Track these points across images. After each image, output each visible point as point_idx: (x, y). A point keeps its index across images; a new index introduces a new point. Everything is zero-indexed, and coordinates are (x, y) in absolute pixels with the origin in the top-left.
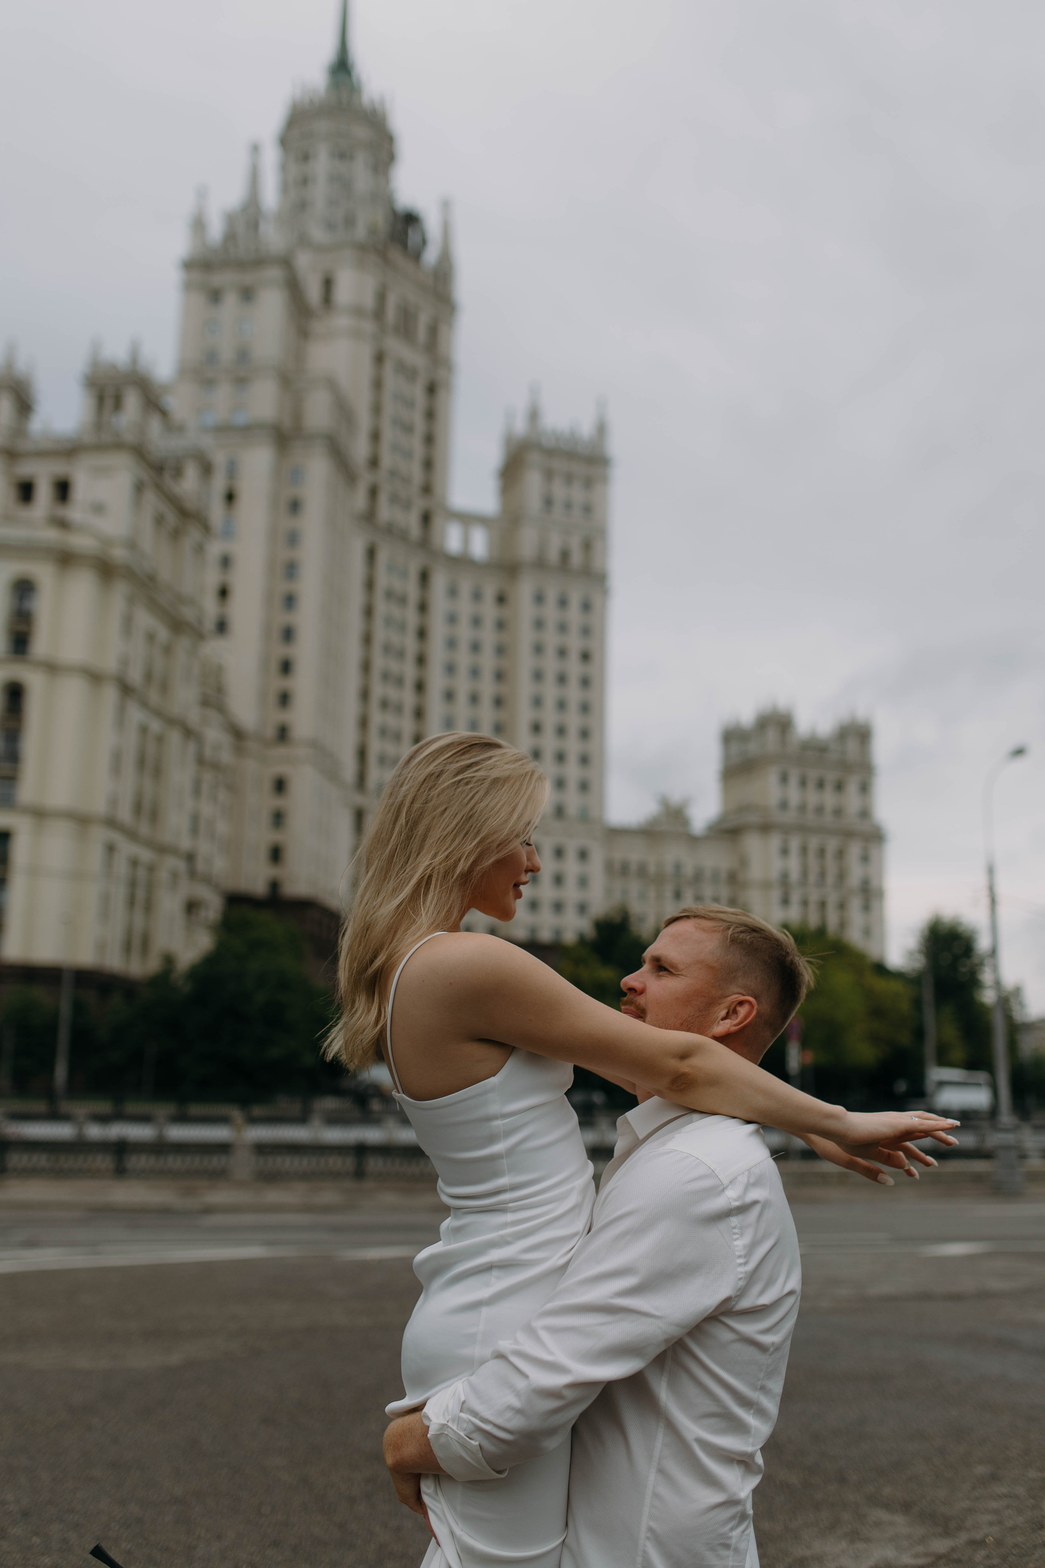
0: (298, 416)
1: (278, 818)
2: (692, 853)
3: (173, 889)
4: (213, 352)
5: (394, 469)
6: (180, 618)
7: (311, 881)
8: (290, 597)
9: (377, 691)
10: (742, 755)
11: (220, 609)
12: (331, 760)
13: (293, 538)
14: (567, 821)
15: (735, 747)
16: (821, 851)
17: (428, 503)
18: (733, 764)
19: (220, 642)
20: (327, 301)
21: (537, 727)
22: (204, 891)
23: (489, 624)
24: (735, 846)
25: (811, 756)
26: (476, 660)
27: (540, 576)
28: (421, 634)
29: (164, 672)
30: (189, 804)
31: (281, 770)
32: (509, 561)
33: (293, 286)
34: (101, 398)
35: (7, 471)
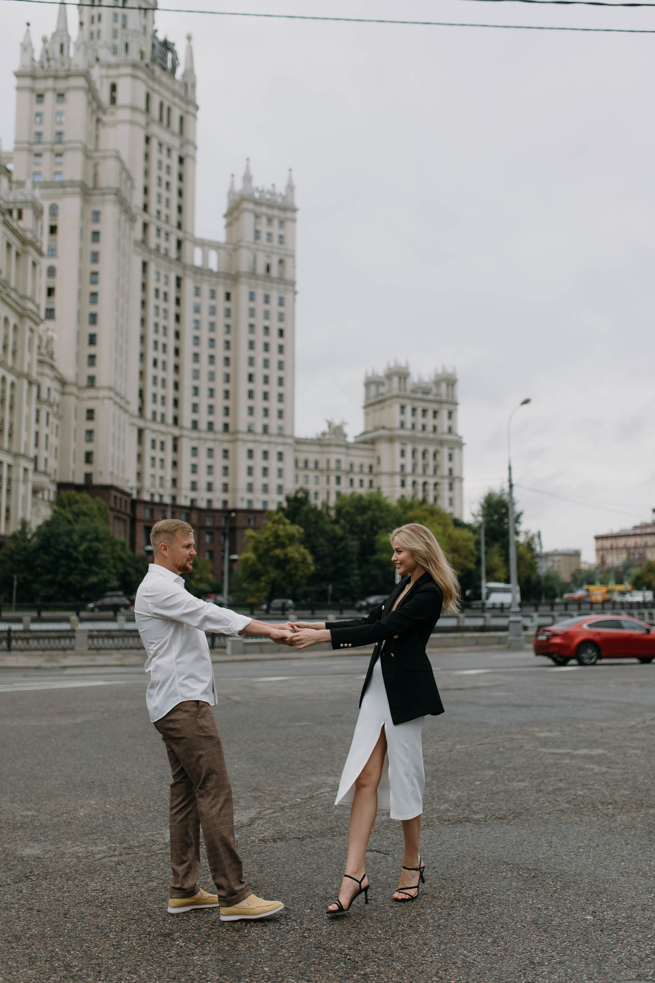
0: (95, 177)
1: (90, 434)
2: (347, 455)
3: (25, 481)
4: (39, 134)
5: (159, 212)
6: (24, 309)
7: (112, 474)
8: (94, 295)
9: (151, 354)
10: (378, 394)
11: (48, 303)
12: (122, 398)
13: (95, 257)
14: (270, 435)
15: (373, 388)
16: (424, 454)
17: (180, 234)
18: (372, 400)
19: (49, 324)
20: (113, 100)
21: (251, 378)
22: (44, 480)
23: (221, 312)
24: (373, 450)
25: (419, 395)
26: (212, 335)
27: (253, 282)
28: (178, 318)
29: (15, 343)
30: (34, 427)
31: (91, 405)
32: (233, 272)
33: (91, 91)
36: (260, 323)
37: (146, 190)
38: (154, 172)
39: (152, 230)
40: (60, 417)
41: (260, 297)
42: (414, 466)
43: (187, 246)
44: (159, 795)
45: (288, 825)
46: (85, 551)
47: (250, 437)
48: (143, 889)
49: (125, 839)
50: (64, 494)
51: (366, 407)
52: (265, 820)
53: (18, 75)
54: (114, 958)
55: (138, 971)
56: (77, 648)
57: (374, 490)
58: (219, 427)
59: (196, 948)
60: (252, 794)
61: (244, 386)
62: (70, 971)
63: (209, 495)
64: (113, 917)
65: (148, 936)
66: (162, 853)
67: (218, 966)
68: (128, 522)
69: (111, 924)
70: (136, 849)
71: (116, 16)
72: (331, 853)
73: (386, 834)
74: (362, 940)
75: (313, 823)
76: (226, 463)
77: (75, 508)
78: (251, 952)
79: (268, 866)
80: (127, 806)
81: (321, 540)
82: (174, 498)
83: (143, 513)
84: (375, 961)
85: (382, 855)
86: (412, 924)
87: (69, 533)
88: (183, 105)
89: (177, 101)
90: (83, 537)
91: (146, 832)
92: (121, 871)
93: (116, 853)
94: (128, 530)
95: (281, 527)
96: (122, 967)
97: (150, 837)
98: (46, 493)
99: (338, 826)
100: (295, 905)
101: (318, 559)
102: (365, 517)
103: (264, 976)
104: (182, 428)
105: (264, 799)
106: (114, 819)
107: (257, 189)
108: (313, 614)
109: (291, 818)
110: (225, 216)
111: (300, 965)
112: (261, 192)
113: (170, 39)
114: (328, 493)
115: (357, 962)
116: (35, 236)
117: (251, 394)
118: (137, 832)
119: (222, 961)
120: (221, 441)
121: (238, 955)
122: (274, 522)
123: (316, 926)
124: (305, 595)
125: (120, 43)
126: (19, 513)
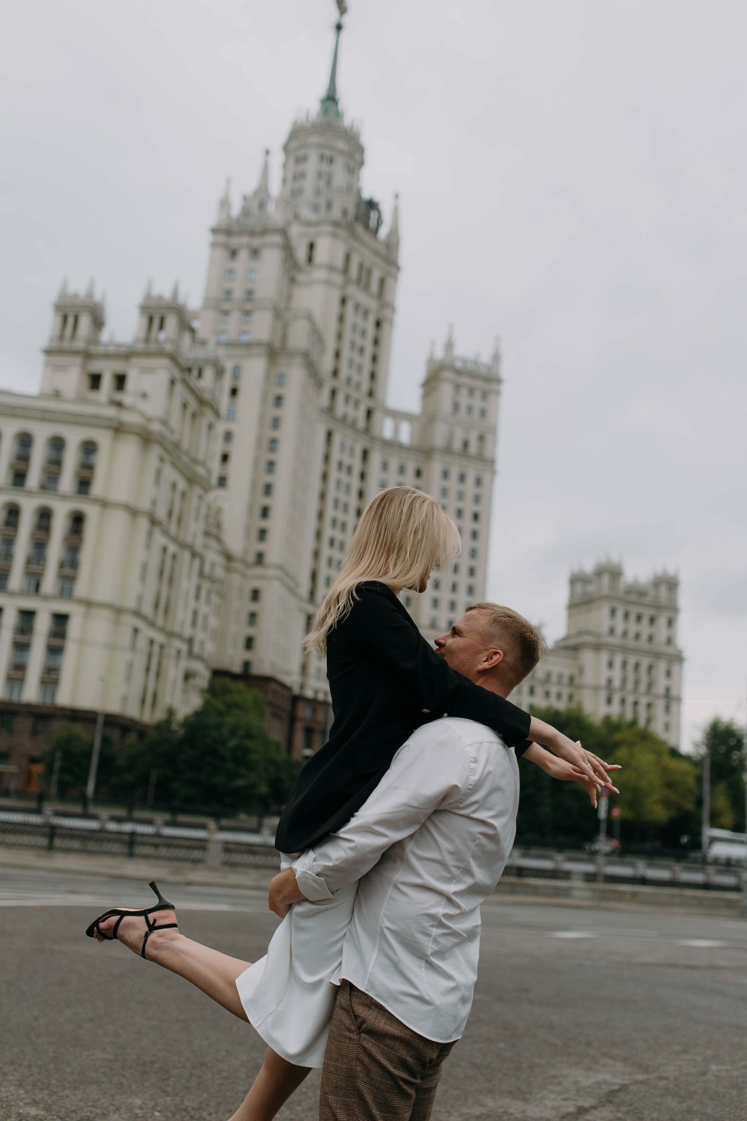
0: (284, 337)
1: (253, 617)
3: (177, 663)
4: (229, 291)
5: (349, 378)
6: (194, 473)
7: (272, 663)
8: (271, 464)
9: (328, 532)
10: (584, 594)
11: (221, 469)
12: (292, 579)
13: (276, 423)
15: (579, 588)
16: (637, 666)
17: (371, 403)
18: (577, 600)
19: (220, 492)
20: (310, 259)
22: (198, 667)
24: (576, 658)
25: (633, 597)
27: (448, 458)
28: (361, 494)
29: (181, 511)
30: (192, 605)
31: (257, 584)
32: (426, 446)
33: (287, 248)
34: (151, 320)
35: (84, 366)
36: (453, 503)
37: (337, 355)
38: (348, 336)
39: (340, 397)
40: (221, 595)
41: (454, 476)
42: (624, 681)
43: (377, 416)
46: (234, 749)
50: (219, 682)
51: (570, 607)
53: (215, 231)
56: (209, 861)
57: (573, 706)
68: (286, 720)
71: (320, 172)
77: (228, 698)
83: (304, 712)
87: (218, 727)
88: (384, 266)
89: (378, 261)
90: (233, 732)
94: (286, 729)
98: (199, 680)
107: (459, 358)
110: (422, 386)
112: (465, 362)
113: (376, 199)
116: (214, 397)
125: (322, 201)
126: (166, 700)
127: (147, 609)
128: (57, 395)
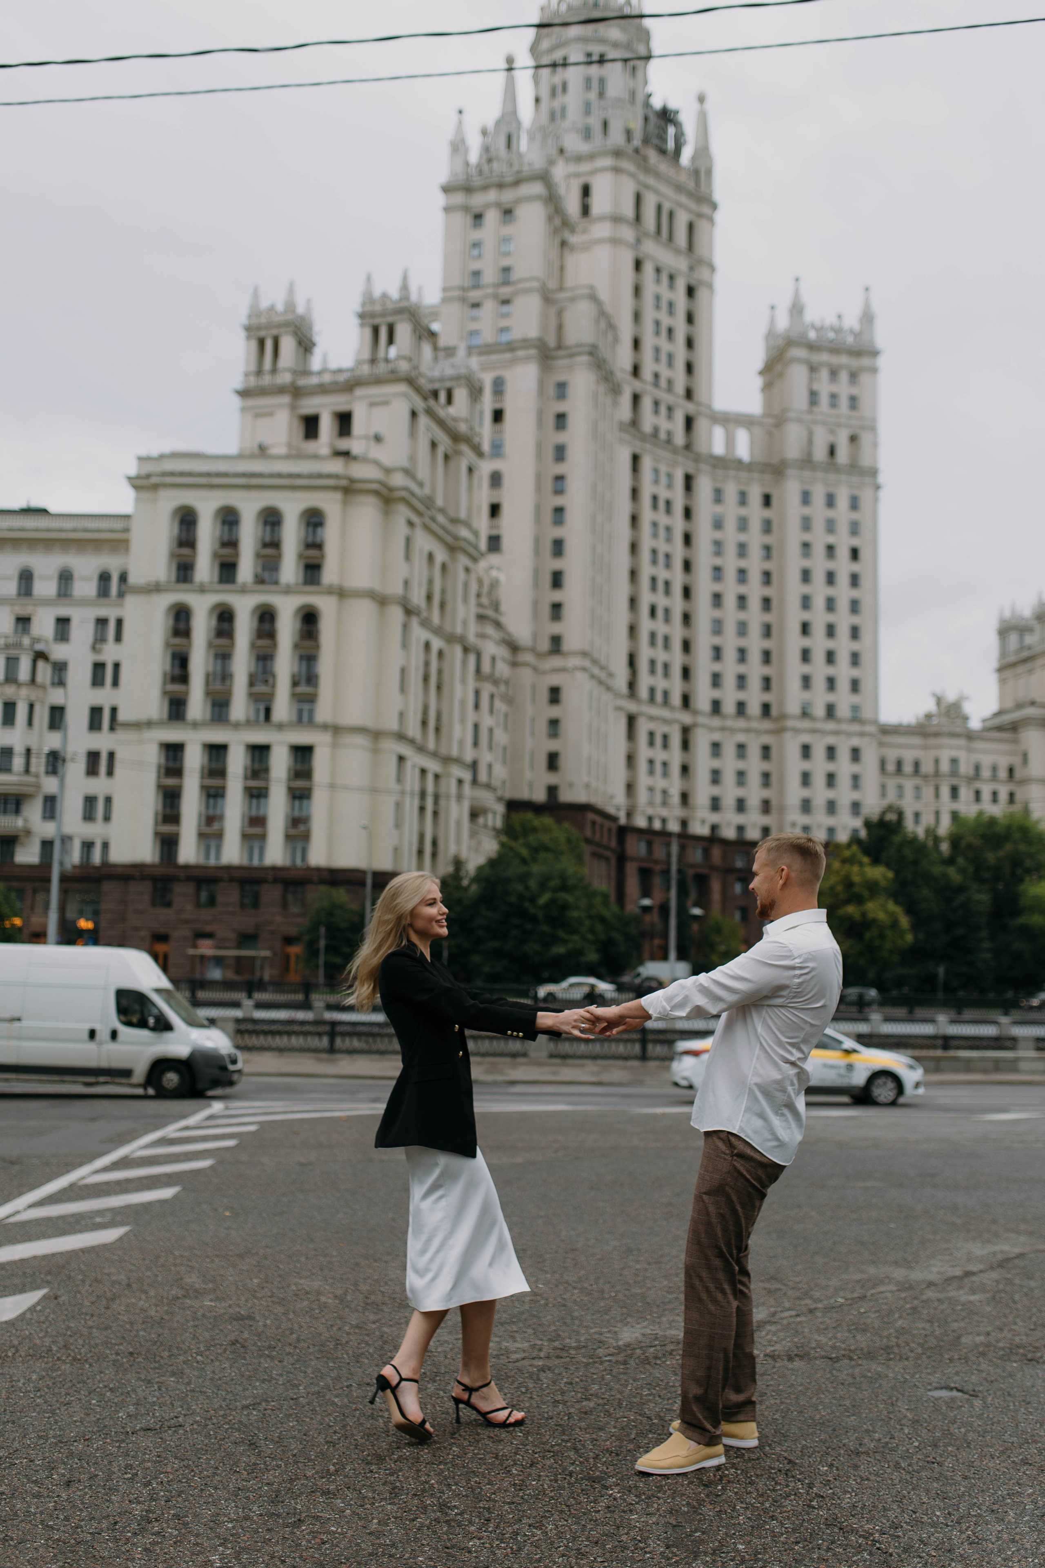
0: (560, 330)
1: (554, 725)
2: (969, 750)
3: (460, 797)
4: (477, 274)
5: (656, 376)
6: (456, 538)
7: (587, 786)
8: (559, 511)
9: (646, 598)
10: (1022, 648)
11: (492, 527)
12: (602, 668)
13: (560, 453)
14: (839, 721)
15: (1013, 639)
17: (690, 407)
18: (1012, 659)
19: (493, 559)
20: (585, 210)
21: (805, 628)
22: (488, 799)
23: (755, 526)
24: (1015, 741)
26: (743, 564)
27: (807, 474)
28: (688, 539)
29: (443, 591)
30: (471, 717)
31: (555, 680)
32: (775, 460)
33: (552, 200)
34: (376, 330)
35: (293, 407)
36: (819, 539)
37: (636, 344)
38: (649, 315)
39: (647, 404)
40: (509, 700)
41: (818, 498)
43: (701, 424)
44: (621, 1275)
45: (816, 1337)
46: (547, 906)
47: (806, 724)
48: (572, 1410)
49: (559, 1336)
50: (518, 817)
51: (1001, 669)
52: (779, 1327)
53: (447, 189)
54: (513, 1503)
55: (544, 1525)
56: (533, 1054)
57: (1017, 808)
58: (754, 709)
59: (637, 1503)
60: (767, 1285)
61: (794, 642)
62: (446, 1514)
63: (740, 819)
64: (522, 1444)
65: (568, 1478)
66: (610, 1361)
67: (666, 1533)
68: (613, 862)
69: (516, 1454)
70: (573, 1352)
71: (588, 81)
72: (880, 1385)
73: (979, 1365)
74: (906, 1523)
75: (859, 1337)
76: (766, 766)
77: (532, 839)
78: (721, 1518)
79: (772, 1396)
80: (570, 1288)
81: (926, 892)
82: (684, 823)
83: (636, 848)
84: (921, 1557)
85: (966, 1396)
86: (995, 1507)
87: (523, 878)
88: (693, 205)
89: (683, 199)
90: (543, 885)
91: (592, 1328)
92: (545, 1381)
93: (542, 1354)
94: (613, 873)
95: (855, 869)
96: (522, 1517)
97: (596, 1336)
98: (490, 816)
99: (898, 1346)
100: (806, 1457)
101: (919, 921)
102: (1001, 853)
103: (735, 1557)
104: (695, 713)
105: (785, 1294)
106: (546, 1305)
107: (813, 326)
108: (911, 1012)
109: (822, 1327)
110: (761, 373)
111: (796, 1548)
112: (819, 329)
113: (672, 105)
114: (937, 814)
115: (891, 1555)
116: (471, 428)
117: (806, 656)
118: (578, 1326)
119: (675, 1526)
120: (758, 732)
121: (700, 1521)
122: (844, 861)
123: (833, 1493)
124: (899, 982)
125: (595, 122)
126: (450, 848)
127: (413, 729)
128: (262, 449)
